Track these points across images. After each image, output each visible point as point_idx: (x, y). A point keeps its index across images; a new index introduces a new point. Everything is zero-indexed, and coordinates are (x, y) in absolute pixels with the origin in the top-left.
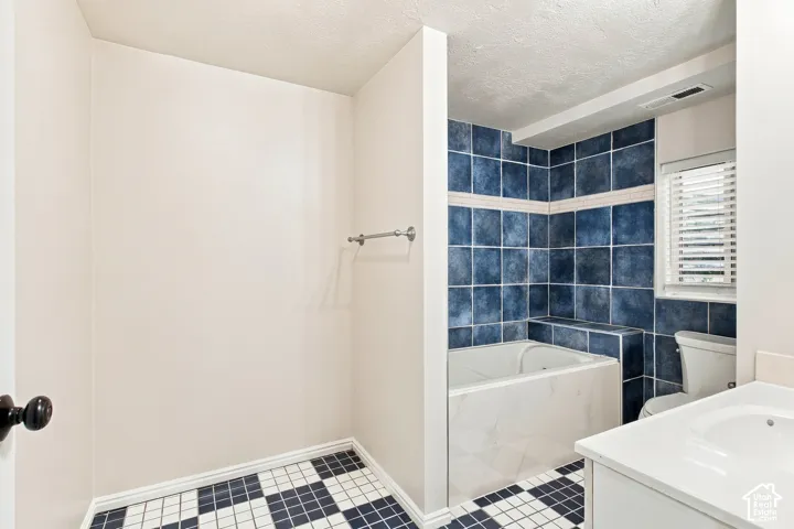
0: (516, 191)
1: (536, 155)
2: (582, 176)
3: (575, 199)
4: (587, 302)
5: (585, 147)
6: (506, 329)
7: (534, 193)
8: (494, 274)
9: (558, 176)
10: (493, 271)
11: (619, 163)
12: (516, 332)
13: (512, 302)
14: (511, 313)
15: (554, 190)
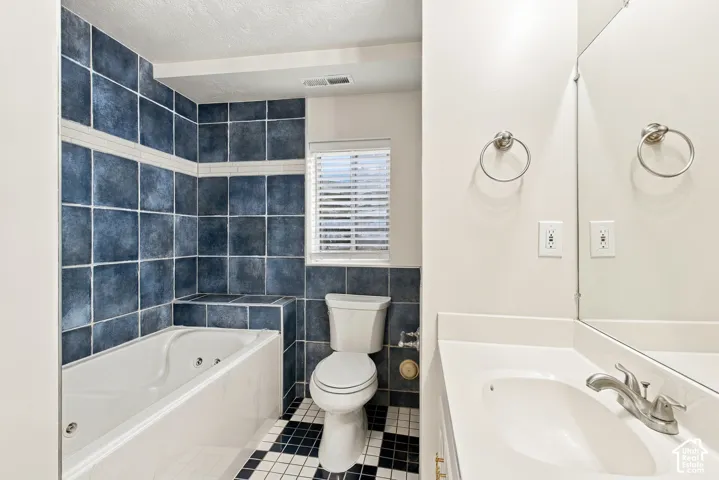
0: (158, 139)
1: (184, 105)
2: (236, 140)
3: (228, 163)
4: (243, 274)
5: (240, 109)
6: (145, 318)
7: (180, 148)
8: (128, 247)
9: (208, 134)
10: (127, 243)
11: (273, 134)
12: (158, 319)
13: (153, 282)
14: (153, 296)
15: (203, 150)
